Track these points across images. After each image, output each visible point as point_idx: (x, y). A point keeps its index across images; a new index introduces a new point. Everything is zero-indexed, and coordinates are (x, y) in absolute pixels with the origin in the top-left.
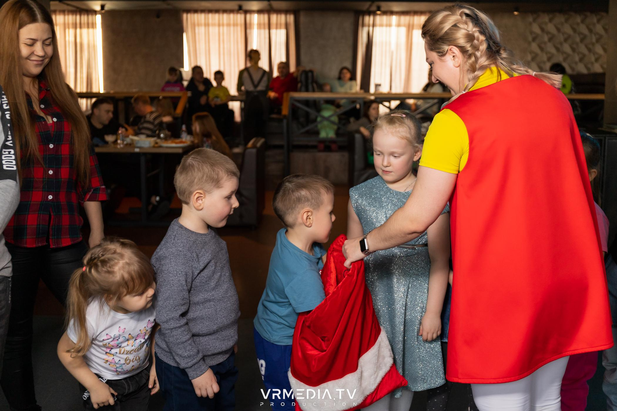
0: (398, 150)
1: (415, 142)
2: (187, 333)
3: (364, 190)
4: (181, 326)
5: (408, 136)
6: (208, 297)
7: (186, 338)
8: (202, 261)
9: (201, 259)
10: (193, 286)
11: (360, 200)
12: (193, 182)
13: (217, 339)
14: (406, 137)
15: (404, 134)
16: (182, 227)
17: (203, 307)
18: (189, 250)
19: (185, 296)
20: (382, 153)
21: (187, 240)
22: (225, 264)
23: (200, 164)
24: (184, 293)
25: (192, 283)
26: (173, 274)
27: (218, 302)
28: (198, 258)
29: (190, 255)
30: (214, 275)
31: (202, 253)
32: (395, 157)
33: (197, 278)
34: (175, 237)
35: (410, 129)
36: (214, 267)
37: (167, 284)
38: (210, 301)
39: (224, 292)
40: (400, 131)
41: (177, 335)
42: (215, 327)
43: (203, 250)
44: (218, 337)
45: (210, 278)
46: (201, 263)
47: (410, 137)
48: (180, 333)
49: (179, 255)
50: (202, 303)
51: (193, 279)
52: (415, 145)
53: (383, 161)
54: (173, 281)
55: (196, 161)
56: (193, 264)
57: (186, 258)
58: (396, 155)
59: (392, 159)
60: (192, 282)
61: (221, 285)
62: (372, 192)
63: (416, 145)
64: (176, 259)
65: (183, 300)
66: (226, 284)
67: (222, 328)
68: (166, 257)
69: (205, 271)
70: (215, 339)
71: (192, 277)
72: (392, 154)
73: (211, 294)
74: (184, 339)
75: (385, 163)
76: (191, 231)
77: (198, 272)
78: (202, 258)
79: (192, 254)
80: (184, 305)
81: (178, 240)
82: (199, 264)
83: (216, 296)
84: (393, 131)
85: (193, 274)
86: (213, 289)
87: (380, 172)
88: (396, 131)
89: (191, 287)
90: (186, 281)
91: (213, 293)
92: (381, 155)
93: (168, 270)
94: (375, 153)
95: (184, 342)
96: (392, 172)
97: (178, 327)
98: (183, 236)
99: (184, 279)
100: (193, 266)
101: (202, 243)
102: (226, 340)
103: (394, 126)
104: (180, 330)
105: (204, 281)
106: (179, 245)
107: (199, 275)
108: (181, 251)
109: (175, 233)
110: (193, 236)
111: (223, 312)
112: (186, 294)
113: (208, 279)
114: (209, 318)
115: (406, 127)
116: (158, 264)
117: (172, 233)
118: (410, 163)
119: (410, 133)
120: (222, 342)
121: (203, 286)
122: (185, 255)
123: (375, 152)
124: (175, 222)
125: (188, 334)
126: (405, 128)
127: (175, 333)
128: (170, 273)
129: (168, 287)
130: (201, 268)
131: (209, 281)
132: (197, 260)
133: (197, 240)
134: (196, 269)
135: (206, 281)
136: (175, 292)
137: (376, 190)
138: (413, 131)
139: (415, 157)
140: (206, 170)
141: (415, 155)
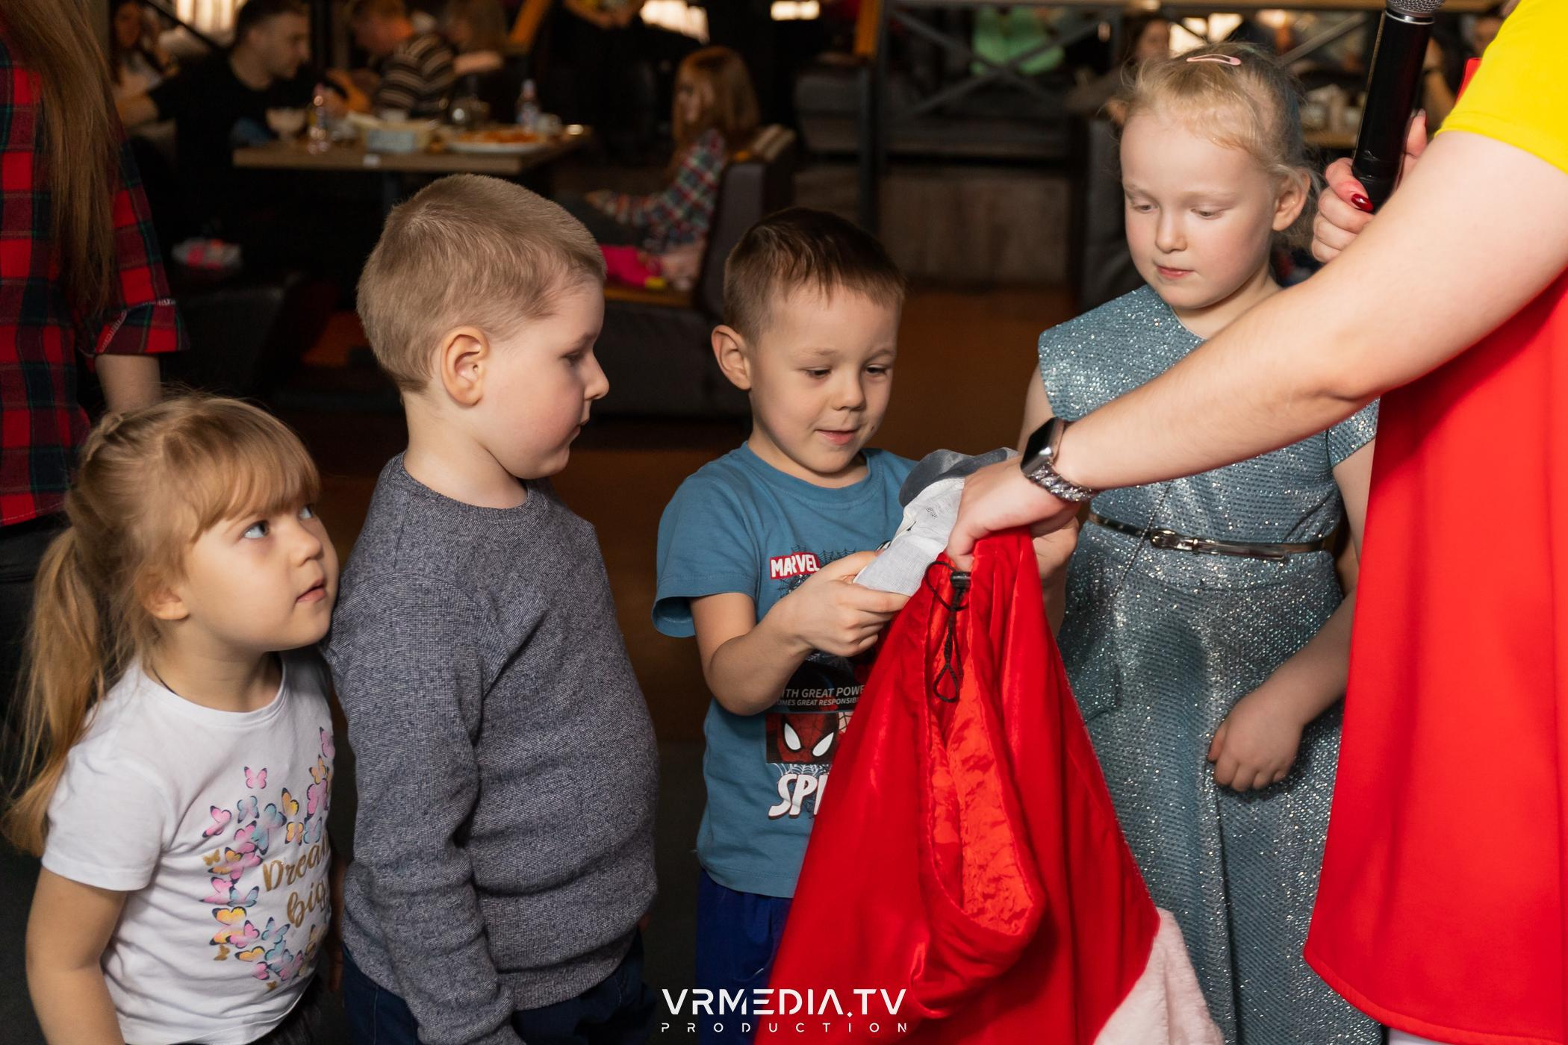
0: (1214, 188)
1: (1277, 157)
2: (467, 915)
3: (1095, 340)
4: (448, 886)
5: (1251, 133)
6: (546, 749)
7: (461, 937)
8: (514, 617)
9: (506, 614)
10: (488, 714)
11: (1080, 375)
12: (442, 295)
13: (583, 902)
14: (1243, 139)
15: (1235, 129)
16: (422, 492)
17: (529, 788)
18: (459, 585)
19: (459, 761)
20: (1153, 203)
21: (450, 542)
22: (598, 618)
23: (464, 227)
24: (456, 750)
25: (482, 705)
26: (407, 682)
27: (585, 763)
28: (496, 610)
29: (465, 602)
30: (562, 664)
31: (510, 588)
32: (1205, 214)
33: (501, 684)
34: (399, 539)
35: (1255, 107)
36: (560, 636)
37: (386, 724)
38: (554, 763)
39: (603, 723)
40: (1219, 116)
41: (431, 920)
42: (575, 861)
43: (513, 574)
44: (588, 896)
45: (550, 677)
46: (509, 628)
47: (1259, 139)
48: (442, 912)
49: (423, 608)
50: (527, 774)
51: (486, 687)
52: (1276, 170)
53: (1158, 229)
54: (410, 710)
55: (446, 217)
56: (479, 634)
57: (449, 614)
58: (1206, 208)
59: (1192, 222)
60: (483, 699)
61: (592, 699)
62: (1125, 347)
63: (1282, 167)
64: (415, 625)
65: (453, 774)
66: (611, 691)
67: (600, 859)
68: (373, 618)
69: (530, 652)
70: (575, 903)
71: (482, 680)
72: (1190, 203)
73: (556, 738)
74: (452, 938)
75: (1167, 240)
76: (458, 505)
77: (502, 660)
78: (512, 607)
79: (471, 599)
80: (458, 792)
81: (413, 545)
82: (502, 631)
83: (576, 743)
84: (1195, 117)
85: (481, 669)
86: (565, 717)
87: (1149, 272)
88: (1202, 118)
89: (482, 720)
90: (460, 702)
91: (565, 731)
92: (1152, 209)
93: (385, 667)
94: (1128, 202)
95: (453, 950)
96: (1191, 271)
97: (438, 889)
98: (431, 530)
99: (450, 696)
100: (481, 643)
101: (505, 551)
102: (615, 902)
103: (1197, 98)
104: (443, 903)
105: (527, 692)
106: (420, 570)
107: (508, 673)
108: (428, 592)
109: (400, 518)
110: (469, 526)
111: (608, 801)
112: (463, 752)
113: (541, 681)
114: (554, 828)
115: (1241, 103)
116: (345, 644)
117: (389, 518)
118: (1261, 240)
119: (1258, 126)
120: (602, 911)
121: (525, 710)
122: (447, 603)
123: (1131, 198)
124: (393, 471)
125: (470, 920)
126: (1238, 107)
127: (421, 911)
128: (396, 679)
129: (393, 733)
130: (513, 645)
131: (545, 690)
132: (493, 620)
133: (487, 538)
134: (494, 651)
135: (537, 691)
136: (420, 751)
137: (1138, 341)
138: (1269, 116)
139: (1280, 215)
140: (490, 249)
141: (1280, 210)
